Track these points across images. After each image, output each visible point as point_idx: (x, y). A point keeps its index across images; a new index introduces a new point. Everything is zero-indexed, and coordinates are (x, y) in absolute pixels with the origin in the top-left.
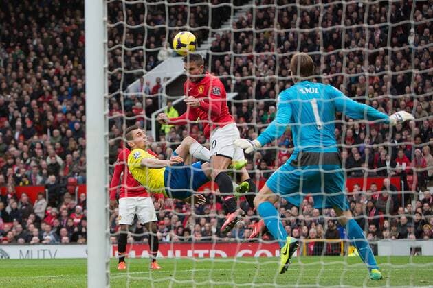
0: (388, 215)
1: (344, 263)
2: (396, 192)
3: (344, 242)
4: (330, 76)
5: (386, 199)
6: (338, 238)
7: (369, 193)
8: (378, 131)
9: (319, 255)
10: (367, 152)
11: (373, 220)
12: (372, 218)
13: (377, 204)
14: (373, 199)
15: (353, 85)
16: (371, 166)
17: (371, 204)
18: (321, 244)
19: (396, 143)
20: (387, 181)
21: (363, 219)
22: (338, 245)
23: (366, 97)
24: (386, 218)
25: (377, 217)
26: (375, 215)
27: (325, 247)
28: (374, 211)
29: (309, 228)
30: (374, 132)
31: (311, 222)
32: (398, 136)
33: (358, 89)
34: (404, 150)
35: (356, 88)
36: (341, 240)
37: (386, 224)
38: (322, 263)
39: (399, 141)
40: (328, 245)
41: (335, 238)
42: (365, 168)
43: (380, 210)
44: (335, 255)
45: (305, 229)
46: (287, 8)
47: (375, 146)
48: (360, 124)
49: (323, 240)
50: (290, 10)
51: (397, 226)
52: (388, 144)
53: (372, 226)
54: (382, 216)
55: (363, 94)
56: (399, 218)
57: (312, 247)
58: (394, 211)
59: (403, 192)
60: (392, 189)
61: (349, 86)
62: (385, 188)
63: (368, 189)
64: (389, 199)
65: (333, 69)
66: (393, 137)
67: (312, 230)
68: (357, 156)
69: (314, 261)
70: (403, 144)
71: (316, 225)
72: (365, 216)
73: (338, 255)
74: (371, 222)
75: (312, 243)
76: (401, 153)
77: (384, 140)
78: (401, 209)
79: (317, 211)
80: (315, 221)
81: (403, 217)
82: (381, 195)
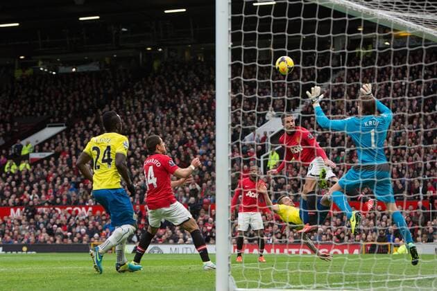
0: (420, 226)
1: (390, 258)
2: (426, 211)
3: (391, 245)
5: (419, 216)
7: (408, 212)
8: (414, 169)
9: (373, 253)
10: (406, 183)
13: (413, 219)
14: (410, 215)
15: (398, 138)
16: (409, 193)
17: (409, 219)
18: (375, 245)
19: (427, 178)
20: (420, 203)
22: (387, 246)
23: (406, 146)
24: (419, 229)
25: (413, 227)
27: (377, 247)
28: (411, 224)
29: (367, 235)
30: (411, 170)
31: (368, 230)
32: (428, 173)
33: (401, 141)
34: (432, 182)
36: (388, 243)
37: (419, 232)
38: (375, 258)
39: (428, 176)
40: (379, 246)
41: (384, 242)
42: (405, 194)
43: (415, 223)
44: (384, 253)
45: (364, 235)
46: (353, 85)
47: (412, 179)
48: (402, 165)
49: (375, 243)
50: (355, 86)
51: (426, 234)
52: (421, 178)
54: (417, 227)
55: (404, 144)
56: (428, 229)
57: (369, 248)
58: (425, 224)
59: (431, 211)
60: (423, 208)
61: (395, 139)
62: (418, 208)
63: (407, 209)
64: (421, 216)
66: (425, 174)
67: (369, 236)
68: (400, 186)
69: (369, 257)
70: (431, 178)
71: (372, 233)
73: (386, 253)
75: (369, 245)
76: (429, 184)
77: (418, 175)
78: (429, 222)
79: (372, 223)
80: (371, 230)
81: (431, 228)
82: (416, 212)
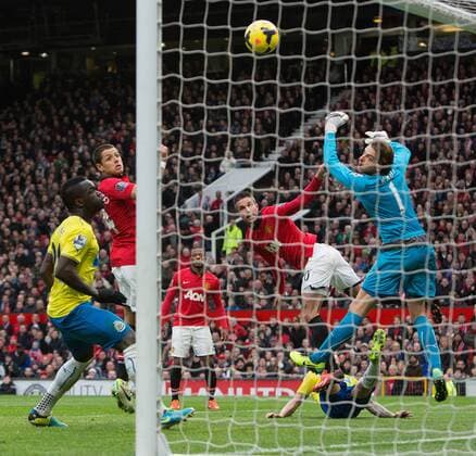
1: (427, 404)
3: (428, 381)
4: (414, 191)
6: (421, 376)
7: (457, 325)
8: (467, 255)
9: (399, 394)
10: (454, 278)
11: (462, 355)
12: (459, 353)
13: (466, 338)
14: (461, 331)
15: (440, 203)
16: (459, 294)
17: (458, 337)
18: (401, 382)
21: (448, 354)
22: (421, 383)
23: (453, 216)
25: (466, 352)
26: (464, 349)
27: (405, 386)
28: (462, 345)
29: (388, 364)
30: (462, 257)
31: (391, 357)
33: (446, 207)
35: (443, 205)
36: (424, 378)
38: (402, 404)
40: (409, 383)
41: (417, 376)
42: (452, 297)
43: (469, 344)
44: (417, 395)
46: (366, 114)
47: (464, 272)
48: (448, 247)
49: (403, 377)
50: (369, 116)
53: (461, 362)
54: (471, 351)
55: (451, 213)
57: (392, 385)
61: (436, 203)
62: (474, 319)
63: (454, 321)
65: (417, 183)
67: (392, 366)
68: (445, 282)
69: (391, 401)
71: (397, 361)
72: (451, 352)
73: (421, 395)
74: (458, 358)
75: (391, 381)
79: (396, 344)
80: (395, 356)
82: (469, 328)
